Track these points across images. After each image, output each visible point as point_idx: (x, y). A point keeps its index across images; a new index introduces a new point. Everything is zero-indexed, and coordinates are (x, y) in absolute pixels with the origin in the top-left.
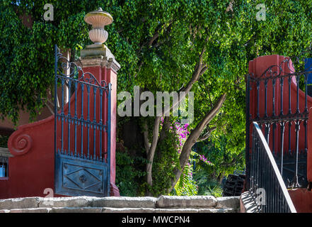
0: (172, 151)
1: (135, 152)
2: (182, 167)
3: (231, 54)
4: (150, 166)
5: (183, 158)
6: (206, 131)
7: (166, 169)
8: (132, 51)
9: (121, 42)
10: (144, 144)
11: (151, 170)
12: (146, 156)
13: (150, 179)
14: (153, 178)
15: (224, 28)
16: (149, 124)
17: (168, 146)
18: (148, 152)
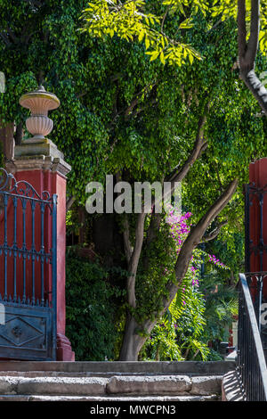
0: (164, 258)
1: (111, 260)
2: (178, 280)
3: (240, 127)
4: (132, 281)
5: (180, 267)
6: (213, 226)
7: (156, 283)
8: (100, 126)
9: (84, 114)
10: (123, 248)
11: (133, 286)
12: (126, 265)
13: (133, 298)
14: (138, 298)
15: (231, 92)
16: (130, 220)
17: (158, 252)
18: (129, 259)
